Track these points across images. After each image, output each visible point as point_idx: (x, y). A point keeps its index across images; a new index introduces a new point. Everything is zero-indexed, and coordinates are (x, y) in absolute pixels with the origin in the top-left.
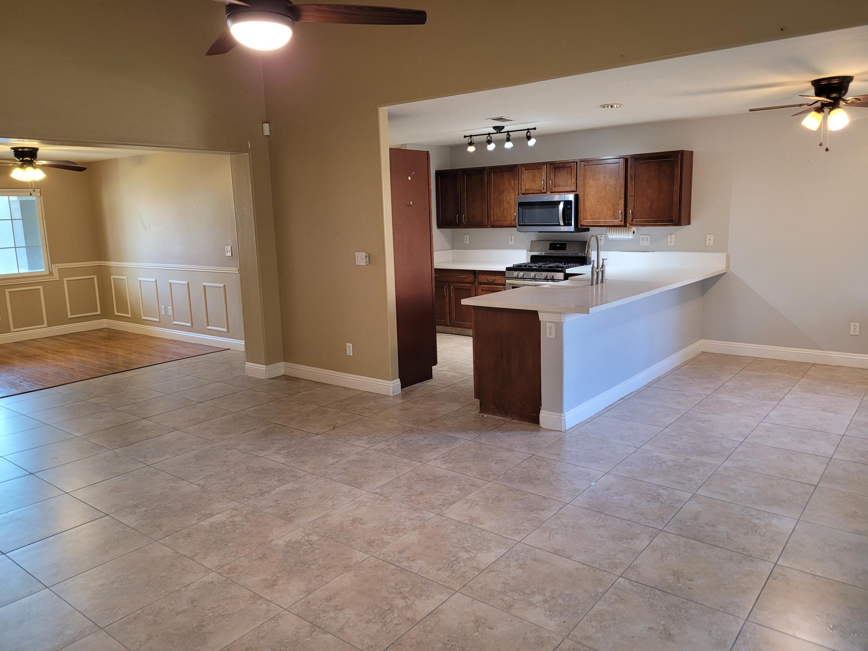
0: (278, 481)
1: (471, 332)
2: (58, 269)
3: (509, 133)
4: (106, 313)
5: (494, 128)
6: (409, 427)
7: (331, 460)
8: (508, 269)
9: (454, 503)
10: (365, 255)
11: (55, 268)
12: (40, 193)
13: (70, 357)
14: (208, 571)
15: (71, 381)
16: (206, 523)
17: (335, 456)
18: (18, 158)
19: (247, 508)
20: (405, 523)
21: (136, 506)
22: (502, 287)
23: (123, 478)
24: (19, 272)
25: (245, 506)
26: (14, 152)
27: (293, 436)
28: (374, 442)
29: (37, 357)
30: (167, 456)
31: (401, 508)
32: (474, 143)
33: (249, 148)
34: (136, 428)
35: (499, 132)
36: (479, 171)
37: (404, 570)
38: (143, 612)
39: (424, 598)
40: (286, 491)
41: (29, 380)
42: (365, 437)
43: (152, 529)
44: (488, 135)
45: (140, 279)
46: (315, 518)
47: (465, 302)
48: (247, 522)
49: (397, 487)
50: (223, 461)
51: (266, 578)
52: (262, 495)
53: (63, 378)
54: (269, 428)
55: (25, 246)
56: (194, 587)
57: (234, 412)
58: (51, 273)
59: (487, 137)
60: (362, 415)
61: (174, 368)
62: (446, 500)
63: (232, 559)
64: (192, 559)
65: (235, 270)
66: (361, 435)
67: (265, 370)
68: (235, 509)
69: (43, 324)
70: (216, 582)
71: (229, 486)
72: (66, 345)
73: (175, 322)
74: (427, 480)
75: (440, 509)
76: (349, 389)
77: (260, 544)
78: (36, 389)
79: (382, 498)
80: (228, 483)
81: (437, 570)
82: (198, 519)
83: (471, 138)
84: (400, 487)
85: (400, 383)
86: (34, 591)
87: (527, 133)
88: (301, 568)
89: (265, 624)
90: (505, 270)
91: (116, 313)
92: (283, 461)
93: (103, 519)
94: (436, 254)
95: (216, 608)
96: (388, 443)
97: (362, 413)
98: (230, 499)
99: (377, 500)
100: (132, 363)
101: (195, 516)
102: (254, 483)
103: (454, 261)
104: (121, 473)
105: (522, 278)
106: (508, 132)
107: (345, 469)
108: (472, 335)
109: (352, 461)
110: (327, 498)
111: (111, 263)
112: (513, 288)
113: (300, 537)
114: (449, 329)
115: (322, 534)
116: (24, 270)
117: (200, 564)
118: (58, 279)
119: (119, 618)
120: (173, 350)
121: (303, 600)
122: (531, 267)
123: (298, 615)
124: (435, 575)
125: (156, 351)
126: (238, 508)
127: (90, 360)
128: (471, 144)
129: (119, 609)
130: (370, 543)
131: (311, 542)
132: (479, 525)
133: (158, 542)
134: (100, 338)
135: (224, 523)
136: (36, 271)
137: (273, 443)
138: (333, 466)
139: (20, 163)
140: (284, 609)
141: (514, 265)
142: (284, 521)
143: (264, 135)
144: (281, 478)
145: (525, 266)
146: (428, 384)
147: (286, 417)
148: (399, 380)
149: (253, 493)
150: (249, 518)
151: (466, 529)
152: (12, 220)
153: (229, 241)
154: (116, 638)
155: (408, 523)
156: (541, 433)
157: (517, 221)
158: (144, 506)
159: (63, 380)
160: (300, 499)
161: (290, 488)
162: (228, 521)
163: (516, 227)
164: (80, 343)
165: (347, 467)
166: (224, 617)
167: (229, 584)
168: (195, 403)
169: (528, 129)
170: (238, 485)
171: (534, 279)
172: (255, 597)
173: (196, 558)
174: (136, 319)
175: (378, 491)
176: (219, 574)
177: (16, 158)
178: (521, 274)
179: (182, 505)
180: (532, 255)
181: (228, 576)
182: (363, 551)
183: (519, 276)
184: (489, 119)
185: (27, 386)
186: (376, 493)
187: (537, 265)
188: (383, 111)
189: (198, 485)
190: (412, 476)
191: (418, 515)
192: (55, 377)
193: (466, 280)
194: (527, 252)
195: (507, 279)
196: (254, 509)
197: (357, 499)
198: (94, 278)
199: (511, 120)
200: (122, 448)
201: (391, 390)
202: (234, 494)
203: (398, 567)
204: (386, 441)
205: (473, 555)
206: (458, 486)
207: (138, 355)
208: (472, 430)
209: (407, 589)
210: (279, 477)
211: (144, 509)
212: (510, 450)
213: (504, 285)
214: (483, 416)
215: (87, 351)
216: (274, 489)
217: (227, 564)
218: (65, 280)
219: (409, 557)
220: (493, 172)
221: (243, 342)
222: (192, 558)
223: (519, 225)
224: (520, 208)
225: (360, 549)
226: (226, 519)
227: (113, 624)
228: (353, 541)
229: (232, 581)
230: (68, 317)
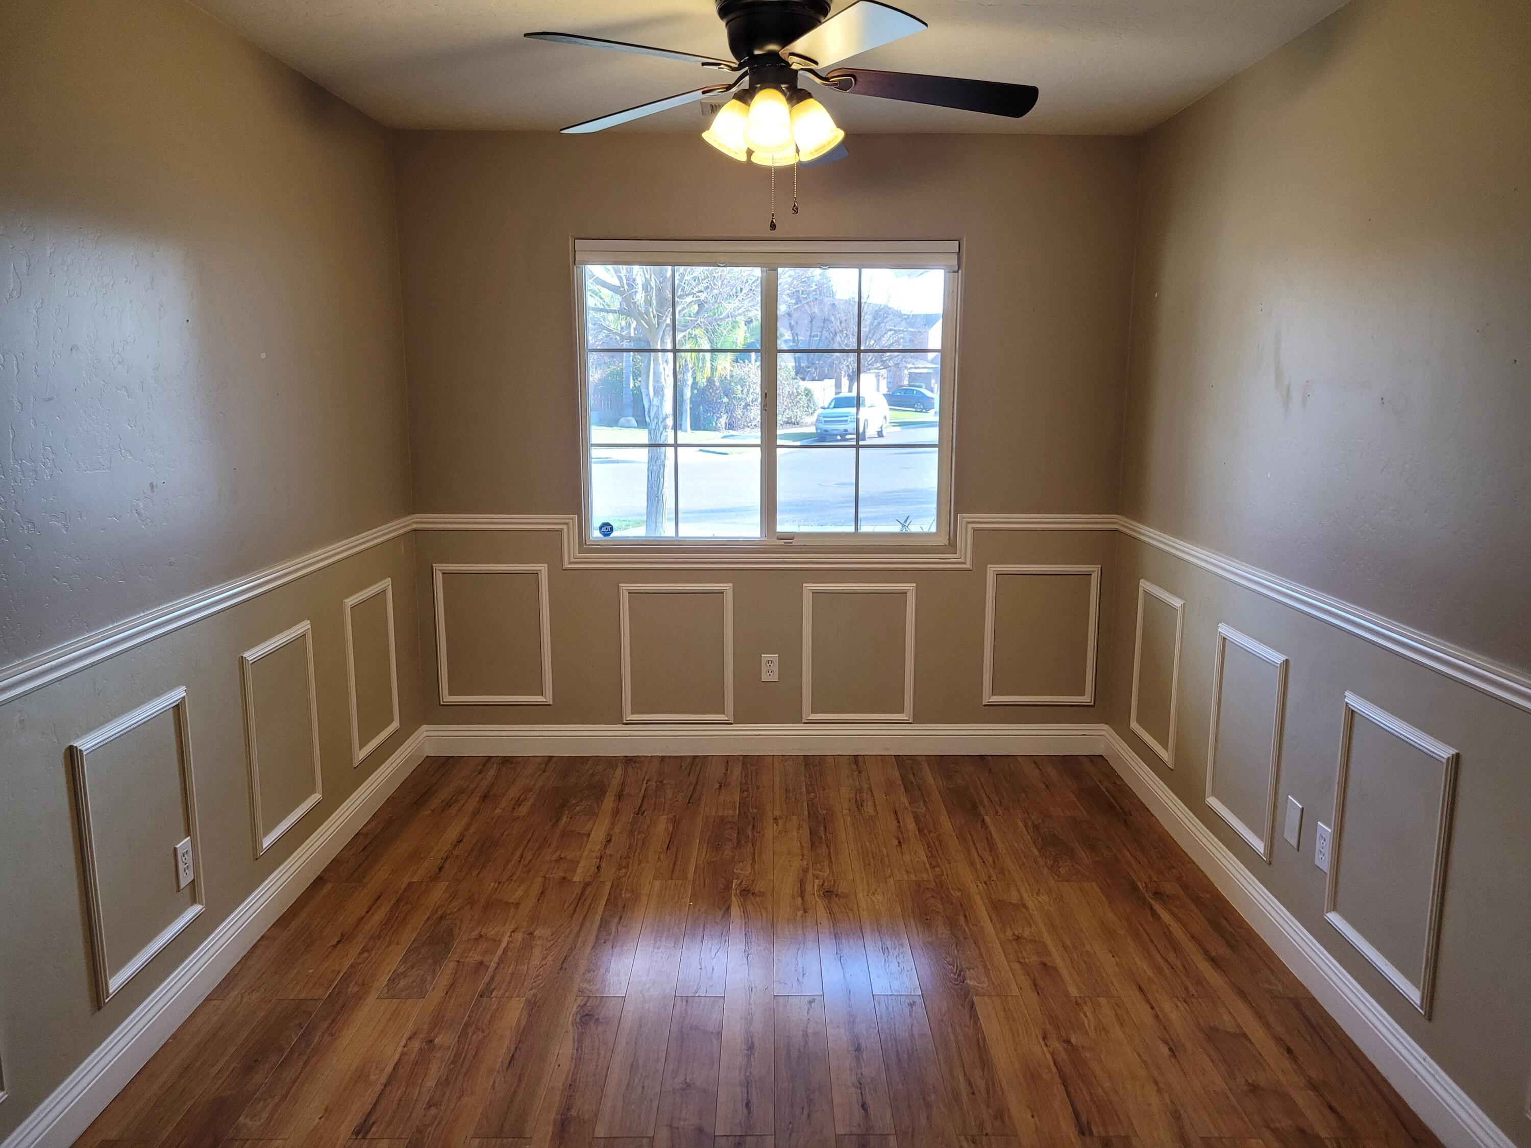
2: (974, 530)
4: (1107, 706)
11: (968, 523)
12: (956, 256)
24: (856, 528)
58: (952, 545)
69: (902, 711)
73: (1336, 919)
91: (1134, 723)
111: (1148, 534)
116: (873, 523)
118: (968, 566)
152: (858, 351)
174: (1187, 786)
198: (1091, 575)
218: (992, 569)
230: (982, 701)
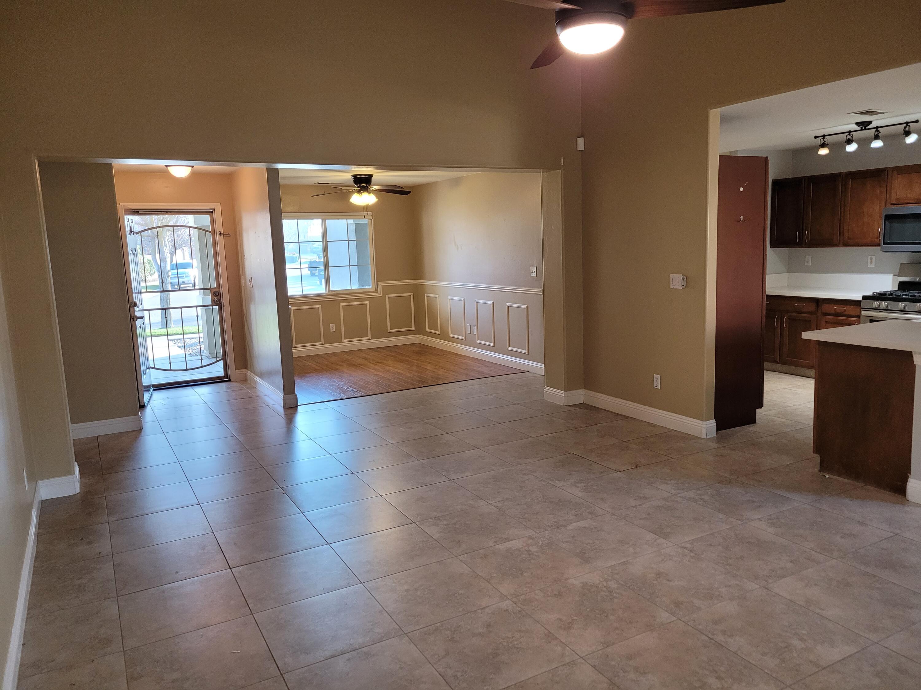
0: (575, 515)
1: (812, 372)
2: (382, 286)
3: (879, 129)
4: (419, 329)
5: (858, 124)
6: (726, 477)
7: (632, 502)
8: (865, 298)
9: (784, 576)
10: (682, 277)
11: (380, 284)
12: (371, 216)
13: (387, 368)
14: (503, 597)
15: (388, 391)
16: (502, 547)
17: (638, 498)
18: (356, 185)
19: (542, 539)
20: (720, 589)
21: (438, 518)
22: (857, 319)
23: (428, 489)
24: (351, 288)
25: (541, 536)
26: (353, 179)
27: (591, 469)
28: (683, 489)
29: (362, 367)
30: (467, 474)
31: (716, 571)
32: (828, 145)
33: (562, 164)
34: (441, 442)
35: (863, 128)
36: (833, 178)
37: (719, 645)
38: (442, 626)
39: (744, 684)
40: (583, 527)
41: (355, 387)
42: (672, 482)
43: (452, 544)
44: (848, 134)
45: (450, 297)
46: (614, 563)
47: (806, 335)
48: (543, 554)
49: (711, 545)
50: (520, 486)
51: (561, 617)
52: (558, 528)
53: (381, 387)
54: (567, 458)
55: (357, 264)
56: (490, 612)
57: (532, 437)
58: (376, 290)
59: (847, 136)
60: (669, 456)
61: (476, 386)
62: (773, 571)
63: (527, 590)
64: (489, 582)
65: (539, 291)
66: (667, 479)
67: (564, 396)
68: (530, 538)
69: (368, 336)
70: (510, 611)
71: (525, 513)
72: (385, 357)
73: (478, 341)
74: (749, 542)
75: (766, 581)
76: (654, 425)
77: (555, 580)
78: (359, 395)
79: (692, 554)
80: (524, 510)
81: (762, 655)
82: (495, 542)
83: (824, 138)
84: (714, 546)
85: (715, 424)
86: (350, 583)
87: (905, 128)
88: (598, 616)
89: (560, 668)
90: (861, 299)
91: (427, 330)
92: (580, 494)
93: (410, 526)
94: (769, 279)
95: (510, 638)
96: (699, 492)
97: (669, 454)
98: (526, 526)
99: (686, 555)
100: (440, 378)
101: (492, 538)
102: (550, 514)
103: (789, 287)
104: (426, 483)
105: (886, 310)
106: (877, 128)
107: (649, 514)
108: (814, 377)
109: (657, 506)
110: (628, 544)
111: (426, 282)
112: (871, 321)
113: (598, 582)
114: (779, 366)
115: (622, 583)
116: (356, 287)
117: (496, 589)
118: (381, 296)
119: (421, 627)
120: (476, 369)
121: (600, 652)
122: (900, 296)
123: (594, 667)
124: (760, 660)
125: (461, 368)
126: (534, 537)
127: (403, 372)
128: (823, 145)
129: (421, 618)
130: (678, 604)
131: (610, 589)
132: (818, 611)
133: (458, 558)
134: (413, 352)
135: (519, 550)
136: (364, 287)
137: (570, 474)
138: (634, 509)
139: (358, 189)
140: (580, 656)
141: (874, 293)
142: (581, 561)
143: (578, 149)
144: (578, 513)
145: (891, 294)
146: (751, 429)
147: (584, 448)
148: (714, 421)
149: (549, 524)
150: (545, 551)
151: (801, 612)
152: (348, 241)
153: (535, 261)
154: (418, 646)
155: (723, 590)
156: (908, 509)
157: (882, 238)
158: (445, 520)
159: (381, 389)
160: (598, 540)
161: (587, 526)
162: (523, 550)
163: (880, 245)
164: (396, 356)
165: (651, 513)
166: (518, 650)
167: (524, 616)
168: (493, 423)
169: (907, 123)
170: (534, 513)
171: (904, 311)
172: (550, 636)
173: (492, 581)
174: (444, 336)
175: (688, 546)
176: (514, 603)
177: (355, 185)
178: (884, 304)
179: (481, 524)
180: (901, 281)
181: (522, 606)
182: (669, 612)
183: (881, 307)
184: (852, 114)
185: (352, 392)
186: (685, 548)
187: (908, 293)
188: (715, 114)
189: (496, 507)
190: (729, 535)
191: (737, 582)
192: (375, 386)
193: (805, 310)
194: (893, 278)
195: (863, 310)
196: (549, 542)
197: (662, 551)
198: (410, 296)
199: (883, 113)
200: (429, 460)
201: (704, 431)
202: (530, 522)
203: (711, 639)
204: (698, 489)
205: (809, 646)
206: (789, 556)
207: (444, 370)
208: (809, 491)
209: (722, 669)
210: (576, 511)
211: (445, 522)
212: (862, 524)
213: (859, 317)
214: (825, 476)
215: (402, 364)
216: (571, 523)
217: (522, 595)
218: (387, 296)
219: (725, 631)
220: (851, 179)
221: (542, 366)
222: (489, 580)
223: (885, 244)
224: (887, 223)
225: (666, 609)
226: (522, 546)
227: (415, 632)
228: (657, 597)
229: (527, 614)
230: (387, 331)
